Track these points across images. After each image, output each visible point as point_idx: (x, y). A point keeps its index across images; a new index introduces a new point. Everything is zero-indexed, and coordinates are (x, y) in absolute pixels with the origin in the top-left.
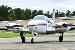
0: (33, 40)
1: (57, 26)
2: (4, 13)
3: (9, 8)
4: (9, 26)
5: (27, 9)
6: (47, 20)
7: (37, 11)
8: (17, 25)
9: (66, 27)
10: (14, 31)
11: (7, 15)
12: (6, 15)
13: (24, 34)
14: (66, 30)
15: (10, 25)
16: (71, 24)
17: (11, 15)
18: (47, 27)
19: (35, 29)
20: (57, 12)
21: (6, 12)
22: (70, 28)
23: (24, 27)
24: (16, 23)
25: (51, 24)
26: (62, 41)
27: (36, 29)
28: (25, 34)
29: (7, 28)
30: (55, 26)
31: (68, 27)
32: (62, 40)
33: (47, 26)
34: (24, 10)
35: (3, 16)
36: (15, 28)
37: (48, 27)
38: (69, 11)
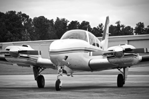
0: (60, 82)
1: (112, 54)
2: (13, 25)
3: (24, 15)
4: (8, 53)
5: (58, 18)
6: (91, 39)
7: (79, 23)
8: (26, 51)
9: (133, 55)
10: (20, 62)
11: (19, 30)
12: (17, 29)
13: (41, 70)
14: (133, 63)
15: (10, 51)
16: (143, 49)
17: (26, 30)
18: (90, 55)
19: (64, 60)
20: (119, 25)
21: (18, 24)
22: (140, 57)
23: (40, 54)
24: (23, 46)
25: (99, 48)
26: (124, 85)
27: (66, 59)
28: (43, 70)
29: (5, 55)
30: (109, 54)
31: (136, 56)
32: (124, 83)
33: (91, 52)
34: (52, 20)
35: (12, 33)
36: (21, 57)
37: (93, 55)
38: (140, 23)
